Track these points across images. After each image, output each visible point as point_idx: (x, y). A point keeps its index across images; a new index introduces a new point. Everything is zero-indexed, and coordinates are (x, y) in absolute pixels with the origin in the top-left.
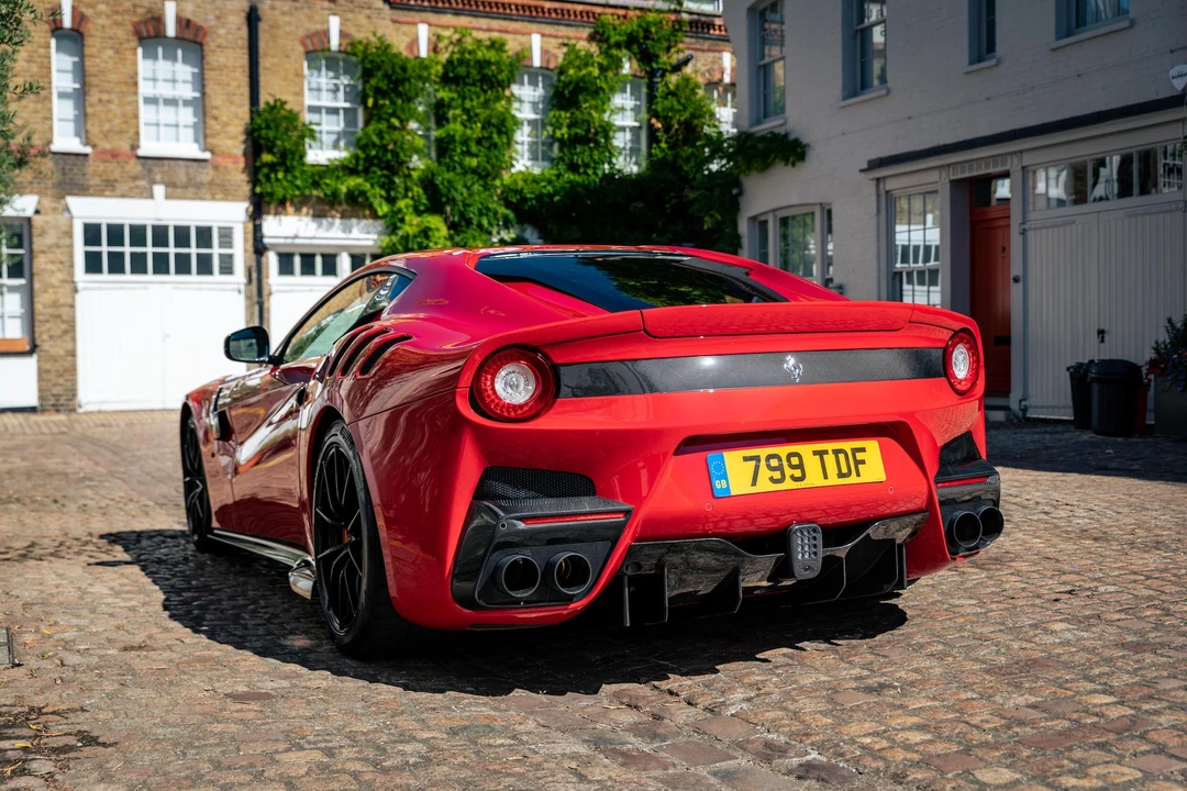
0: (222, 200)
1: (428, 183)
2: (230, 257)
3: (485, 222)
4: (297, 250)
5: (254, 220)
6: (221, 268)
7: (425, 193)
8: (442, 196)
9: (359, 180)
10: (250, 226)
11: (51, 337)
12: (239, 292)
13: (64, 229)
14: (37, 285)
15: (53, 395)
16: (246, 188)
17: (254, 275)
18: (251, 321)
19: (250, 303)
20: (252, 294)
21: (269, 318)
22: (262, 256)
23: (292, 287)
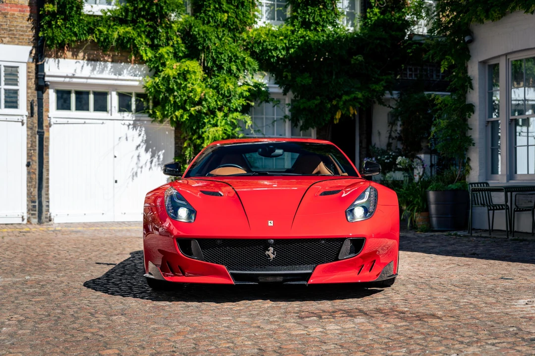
0: (9, 43)
1: (187, 34)
2: (16, 92)
3: (234, 68)
4: (74, 89)
5: (37, 61)
6: (6, 102)
7: (184, 42)
8: (198, 45)
9: (129, 29)
10: (33, 66)
12: (23, 125)
16: (31, 34)
17: (36, 109)
18: (32, 148)
19: (31, 133)
20: (33, 125)
21: (48, 147)
22: (43, 93)
23: (68, 120)
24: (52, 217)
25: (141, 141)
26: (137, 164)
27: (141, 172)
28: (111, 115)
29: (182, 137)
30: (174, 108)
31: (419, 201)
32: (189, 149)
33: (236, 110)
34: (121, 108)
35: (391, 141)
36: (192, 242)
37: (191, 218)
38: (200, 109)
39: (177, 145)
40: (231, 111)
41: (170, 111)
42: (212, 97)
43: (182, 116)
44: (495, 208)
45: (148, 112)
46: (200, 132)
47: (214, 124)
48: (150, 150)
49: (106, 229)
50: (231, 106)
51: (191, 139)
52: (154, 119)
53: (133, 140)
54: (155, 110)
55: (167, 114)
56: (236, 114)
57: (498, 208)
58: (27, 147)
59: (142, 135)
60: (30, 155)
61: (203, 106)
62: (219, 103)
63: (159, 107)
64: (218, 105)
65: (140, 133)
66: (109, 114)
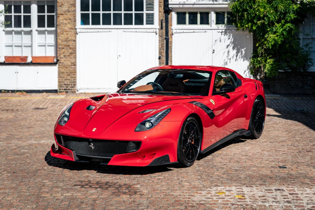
2: (152, 15)
4: (187, 11)
6: (147, 21)
11: (65, 56)
12: (156, 34)
13: (72, 2)
14: (59, 31)
15: (65, 84)
17: (164, 24)
18: (162, 48)
19: (161, 39)
20: (163, 34)
21: (171, 47)
22: (168, 14)
23: (184, 30)
25: (230, 42)
26: (227, 57)
27: (230, 62)
29: (258, 39)
32: (260, 48)
34: (218, 22)
38: (263, 22)
39: (255, 45)
40: (286, 22)
43: (252, 27)
48: (236, 48)
50: (286, 19)
52: (237, 28)
53: (225, 42)
56: (289, 25)
58: (159, 48)
59: (231, 38)
60: (161, 52)
61: (265, 20)
64: (275, 19)
65: (229, 37)
66: (210, 26)
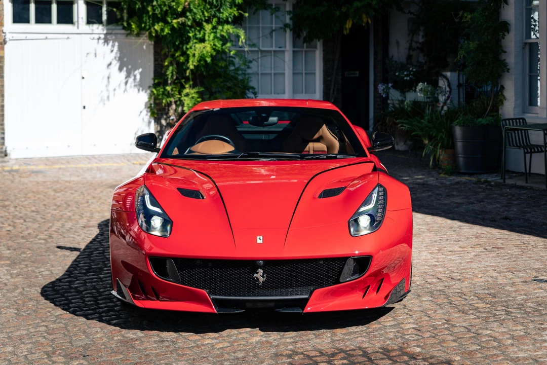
21: (2, 67)
23: (27, 35)
24: (8, 152)
25: (113, 58)
26: (106, 86)
27: (114, 95)
28: (78, 28)
29: (163, 52)
30: (153, 20)
31: (444, 137)
32: (171, 68)
33: (227, 22)
34: (90, 20)
35: (411, 52)
36: (167, 261)
37: (166, 231)
38: (183, 21)
39: (157, 63)
40: (221, 22)
41: (148, 24)
42: (198, 6)
43: (162, 30)
44: (533, 150)
45: (123, 24)
46: (184, 48)
47: (200, 38)
48: (125, 69)
49: (72, 168)
50: (221, 17)
51: (173, 56)
52: (129, 32)
53: (104, 57)
54: (130, 21)
55: (145, 26)
56: (226, 27)
57: (536, 150)
59: (115, 51)
61: (187, 17)
62: (206, 14)
63: (135, 19)
64: (205, 17)
65: (112, 49)
66: (76, 27)
